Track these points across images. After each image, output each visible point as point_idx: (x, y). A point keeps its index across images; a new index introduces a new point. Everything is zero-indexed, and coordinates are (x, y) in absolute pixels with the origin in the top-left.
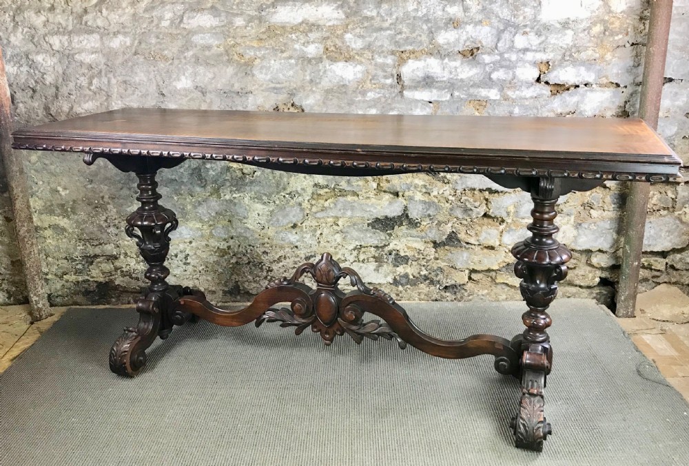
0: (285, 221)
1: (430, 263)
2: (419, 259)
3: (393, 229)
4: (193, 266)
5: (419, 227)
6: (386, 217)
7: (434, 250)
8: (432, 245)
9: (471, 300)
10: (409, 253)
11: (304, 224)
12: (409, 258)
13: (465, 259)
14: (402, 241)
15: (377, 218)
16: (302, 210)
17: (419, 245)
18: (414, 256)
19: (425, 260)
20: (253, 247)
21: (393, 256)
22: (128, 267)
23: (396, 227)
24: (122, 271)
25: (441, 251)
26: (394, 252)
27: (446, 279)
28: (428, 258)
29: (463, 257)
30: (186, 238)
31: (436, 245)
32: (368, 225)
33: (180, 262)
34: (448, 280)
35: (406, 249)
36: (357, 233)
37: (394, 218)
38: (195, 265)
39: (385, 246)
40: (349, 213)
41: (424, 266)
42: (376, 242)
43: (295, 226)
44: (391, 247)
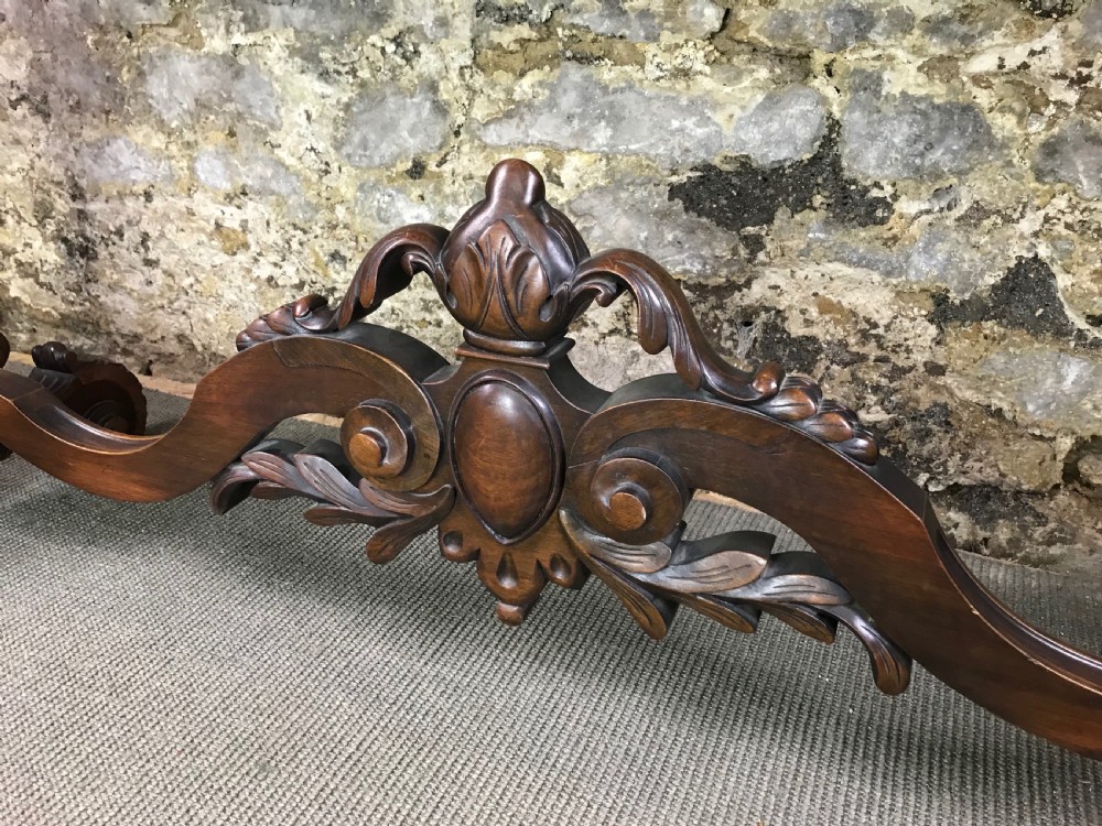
0: (387, 149)
1: (906, 382)
2: (863, 358)
3: (770, 221)
4: (165, 272)
5: (883, 221)
6: (745, 164)
7: (933, 330)
8: (929, 305)
9: (1053, 561)
10: (825, 331)
11: (447, 168)
12: (819, 350)
13: (1067, 385)
14: (800, 274)
15: (708, 168)
16: (441, 109)
17: (871, 299)
18: (843, 344)
19: (885, 368)
20: (305, 232)
21: (756, 332)
22: (28, 250)
23: (781, 215)
24: (20, 264)
25: (960, 344)
26: (763, 315)
27: (965, 458)
28: (900, 360)
29: (1060, 379)
30: (134, 182)
31: (943, 311)
32: (675, 191)
33: (134, 255)
34: (970, 463)
35: (814, 312)
36: (625, 222)
37: (777, 169)
38: (172, 268)
39: (732, 287)
40: (602, 134)
41: (876, 389)
42: (697, 267)
43: (417, 170)
44: (757, 292)
